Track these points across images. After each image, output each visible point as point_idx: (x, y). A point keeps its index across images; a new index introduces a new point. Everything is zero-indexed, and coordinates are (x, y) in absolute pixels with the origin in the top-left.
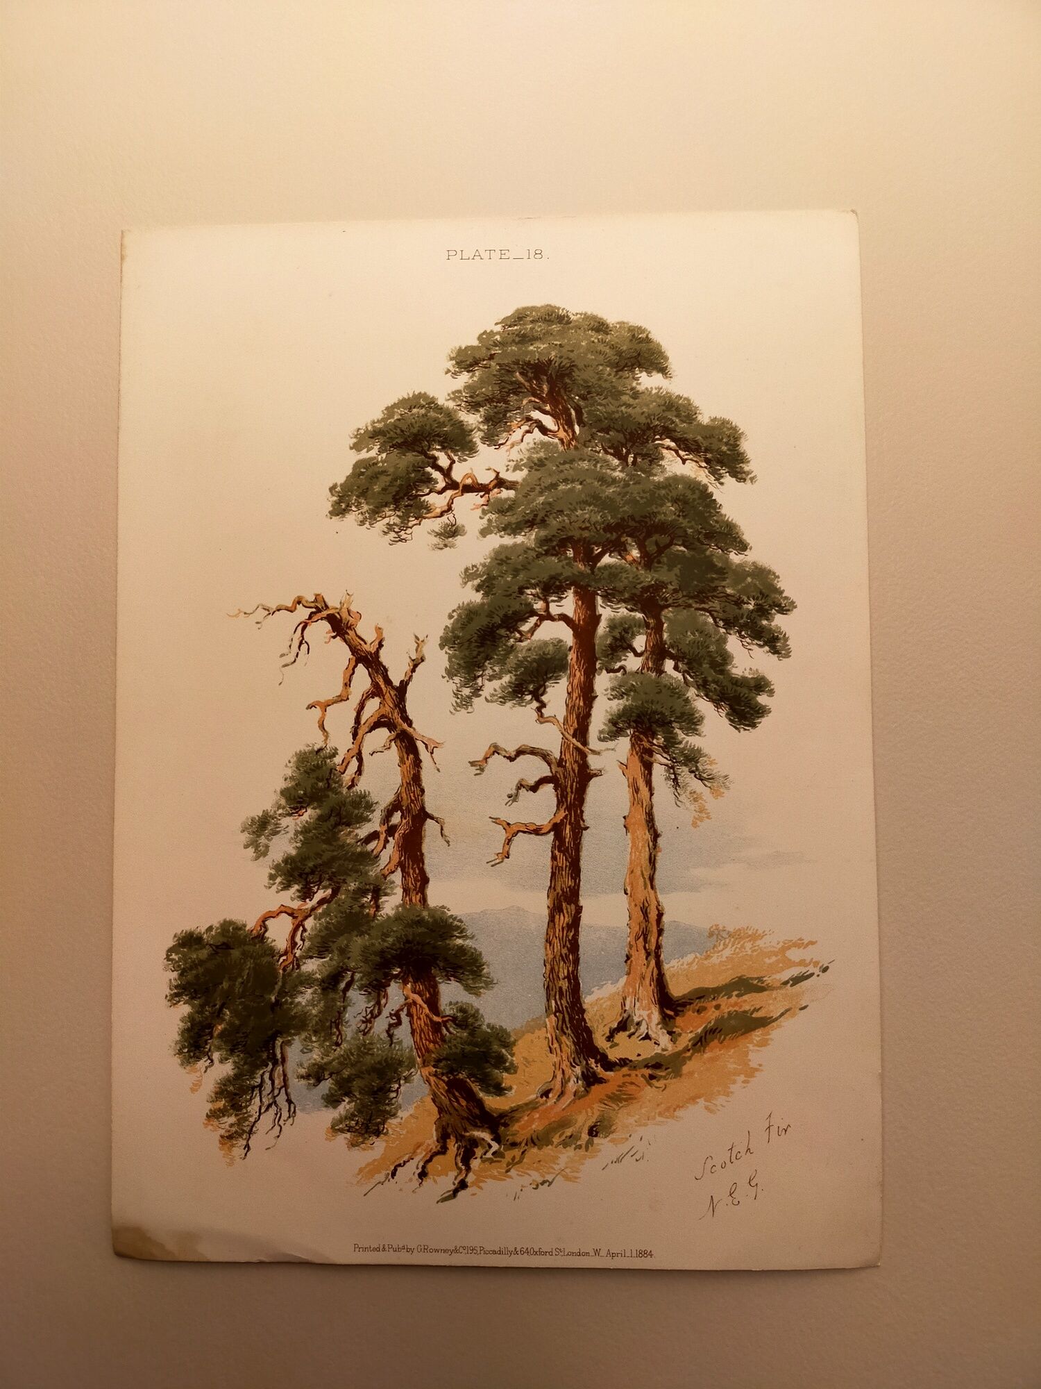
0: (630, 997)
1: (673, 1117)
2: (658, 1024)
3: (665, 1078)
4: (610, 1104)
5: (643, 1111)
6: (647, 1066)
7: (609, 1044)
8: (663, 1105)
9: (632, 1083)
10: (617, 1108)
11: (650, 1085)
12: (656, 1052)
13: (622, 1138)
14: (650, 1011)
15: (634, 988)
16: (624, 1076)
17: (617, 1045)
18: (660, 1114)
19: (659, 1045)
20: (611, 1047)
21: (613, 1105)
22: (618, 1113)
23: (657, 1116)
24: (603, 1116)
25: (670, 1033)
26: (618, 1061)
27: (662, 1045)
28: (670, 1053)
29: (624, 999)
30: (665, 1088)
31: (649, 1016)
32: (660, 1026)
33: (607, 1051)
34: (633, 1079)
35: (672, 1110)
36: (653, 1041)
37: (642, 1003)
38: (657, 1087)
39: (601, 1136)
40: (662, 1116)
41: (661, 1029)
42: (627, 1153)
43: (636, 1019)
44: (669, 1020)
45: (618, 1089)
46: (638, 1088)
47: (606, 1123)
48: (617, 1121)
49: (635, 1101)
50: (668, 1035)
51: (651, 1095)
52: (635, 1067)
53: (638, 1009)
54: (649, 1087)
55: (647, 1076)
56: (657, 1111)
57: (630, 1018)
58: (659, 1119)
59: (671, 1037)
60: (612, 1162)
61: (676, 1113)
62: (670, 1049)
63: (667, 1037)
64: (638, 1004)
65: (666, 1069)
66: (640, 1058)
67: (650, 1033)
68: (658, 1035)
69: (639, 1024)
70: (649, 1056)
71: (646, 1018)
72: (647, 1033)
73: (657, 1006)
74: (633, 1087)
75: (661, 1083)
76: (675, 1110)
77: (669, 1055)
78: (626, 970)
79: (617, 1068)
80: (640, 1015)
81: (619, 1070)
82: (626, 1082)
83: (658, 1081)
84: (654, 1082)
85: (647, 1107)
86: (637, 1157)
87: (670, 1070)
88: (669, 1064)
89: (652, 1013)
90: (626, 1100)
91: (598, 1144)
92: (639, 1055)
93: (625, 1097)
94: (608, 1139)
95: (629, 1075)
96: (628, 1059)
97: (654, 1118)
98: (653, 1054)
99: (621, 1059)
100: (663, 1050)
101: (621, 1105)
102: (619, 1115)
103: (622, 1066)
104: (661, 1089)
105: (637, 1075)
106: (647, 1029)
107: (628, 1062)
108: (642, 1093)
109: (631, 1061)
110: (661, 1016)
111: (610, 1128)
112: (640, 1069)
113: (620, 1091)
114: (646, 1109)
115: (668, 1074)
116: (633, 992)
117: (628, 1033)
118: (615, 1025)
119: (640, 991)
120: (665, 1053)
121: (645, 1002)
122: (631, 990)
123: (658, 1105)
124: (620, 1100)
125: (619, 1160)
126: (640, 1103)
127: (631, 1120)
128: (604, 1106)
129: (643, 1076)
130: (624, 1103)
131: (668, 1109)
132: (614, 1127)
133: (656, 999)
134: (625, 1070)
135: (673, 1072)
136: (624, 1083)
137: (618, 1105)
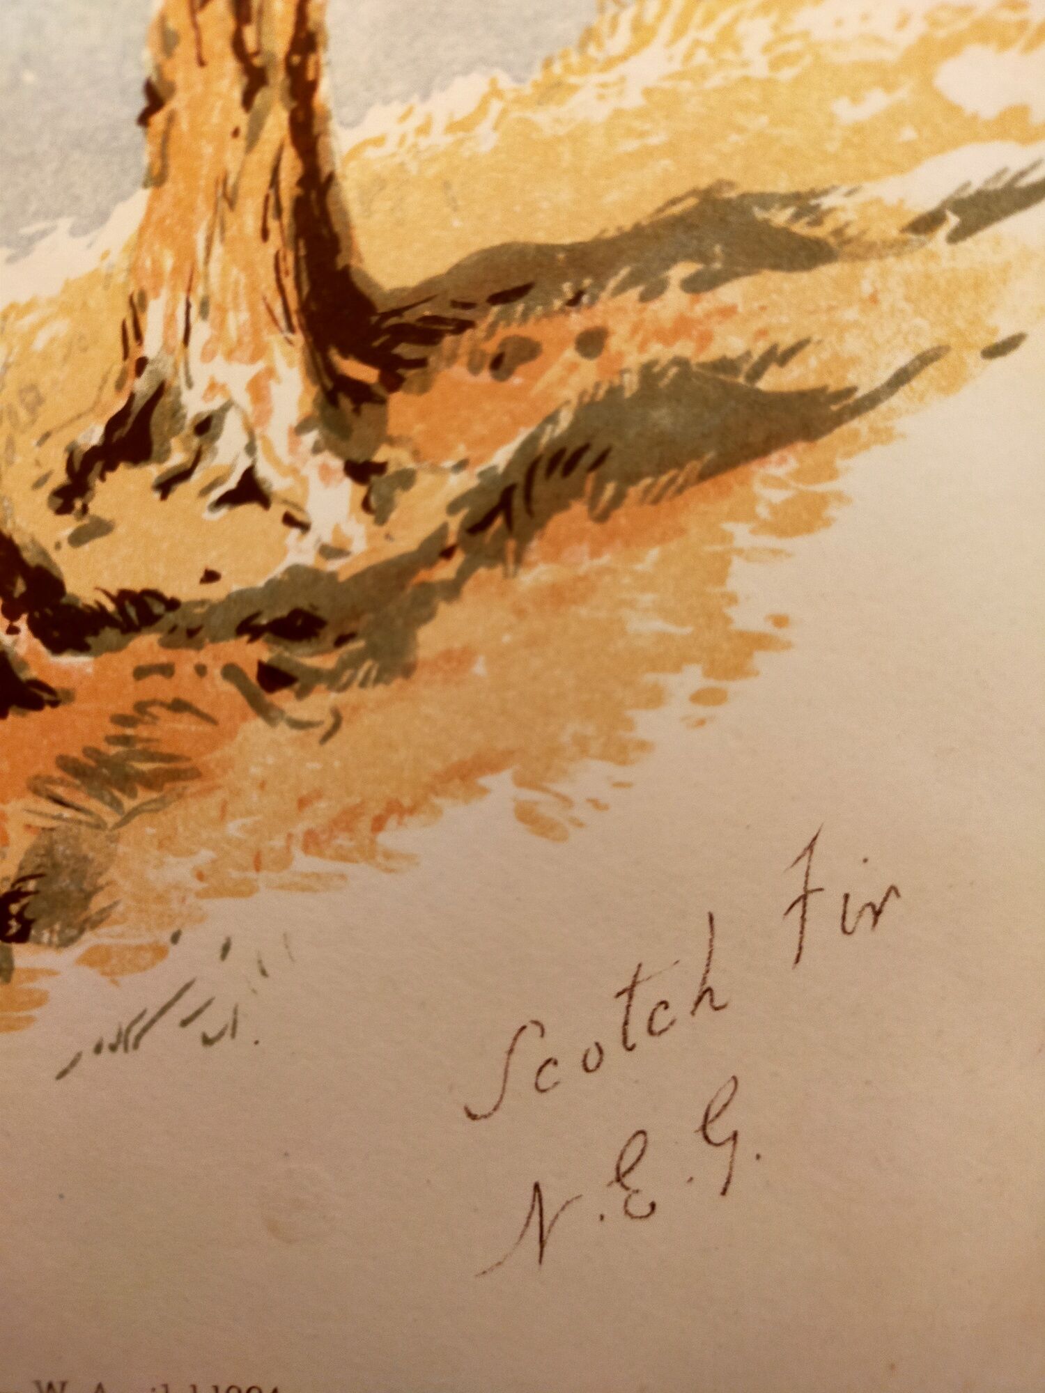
0: (165, 293)
1: (369, 853)
2: (302, 428)
3: (333, 680)
4: (80, 798)
5: (233, 828)
6: (249, 629)
7: (68, 525)
8: (322, 805)
9: (179, 706)
10: (111, 818)
11: (264, 711)
12: (292, 559)
13: (140, 948)
14: (260, 365)
15: (185, 253)
16: (141, 673)
17: (101, 528)
18: (312, 842)
19: (304, 527)
20: (77, 539)
21: (94, 805)
22: (115, 840)
23: (297, 852)
24: (49, 852)
25: (360, 471)
26: (110, 607)
27: (322, 531)
28: (362, 565)
29: (137, 306)
30: (336, 726)
31: (258, 389)
32: (311, 438)
33: (55, 556)
34: (184, 684)
35: (364, 824)
36: (277, 511)
37: (222, 325)
38: (297, 724)
39: (46, 936)
40: (321, 854)
41: (316, 450)
42: (163, 1011)
43: (194, 404)
44: (357, 411)
45: (114, 730)
46: (206, 728)
47: (64, 882)
48: (113, 873)
49: (194, 786)
50: (347, 484)
51: (270, 760)
52: (192, 633)
53: (207, 355)
54: (260, 723)
55: (252, 673)
56: (300, 828)
57: (166, 400)
58: (304, 862)
59: (361, 491)
60: (98, 1049)
61: (386, 839)
62: (358, 546)
63: (347, 491)
64: (201, 331)
65: (341, 641)
66: (215, 592)
67: (265, 471)
68: (304, 482)
69: (206, 427)
70: (261, 583)
71: (242, 398)
72: (249, 474)
73: (299, 338)
74: (185, 724)
75: (318, 705)
76: (378, 824)
77: (358, 578)
78: (146, 160)
79: (110, 634)
80: (213, 387)
81: (118, 648)
82: (153, 702)
83: (302, 694)
84: (283, 699)
85: (249, 813)
86: (210, 1023)
87: (357, 645)
88: (357, 616)
89: (270, 372)
90: (150, 782)
91: (33, 974)
92: (211, 576)
93: (146, 767)
94: (77, 950)
95: (166, 670)
96: (156, 595)
97: (284, 861)
98: (278, 571)
99: (123, 597)
100: (327, 552)
101: (129, 804)
102: (122, 849)
103: (129, 628)
104: (319, 732)
105: (201, 670)
106: (250, 449)
107: (158, 609)
108: (229, 750)
109: (173, 604)
110: (315, 390)
111: (85, 907)
112: (215, 639)
113: (125, 740)
114: (249, 821)
115: (344, 665)
116: (176, 270)
117: (153, 471)
118: (93, 435)
119: (215, 268)
120: (333, 566)
121: (237, 320)
122: (168, 262)
123: (302, 803)
124: (126, 781)
125: (125, 1041)
126: (219, 796)
127: (179, 870)
128: (56, 809)
129: (231, 672)
130: (144, 795)
131: (346, 820)
132: (99, 902)
133: (293, 304)
134: (146, 645)
135: (372, 651)
136: (141, 707)
137: (116, 804)
